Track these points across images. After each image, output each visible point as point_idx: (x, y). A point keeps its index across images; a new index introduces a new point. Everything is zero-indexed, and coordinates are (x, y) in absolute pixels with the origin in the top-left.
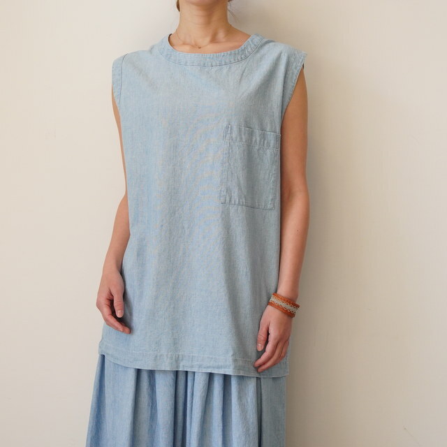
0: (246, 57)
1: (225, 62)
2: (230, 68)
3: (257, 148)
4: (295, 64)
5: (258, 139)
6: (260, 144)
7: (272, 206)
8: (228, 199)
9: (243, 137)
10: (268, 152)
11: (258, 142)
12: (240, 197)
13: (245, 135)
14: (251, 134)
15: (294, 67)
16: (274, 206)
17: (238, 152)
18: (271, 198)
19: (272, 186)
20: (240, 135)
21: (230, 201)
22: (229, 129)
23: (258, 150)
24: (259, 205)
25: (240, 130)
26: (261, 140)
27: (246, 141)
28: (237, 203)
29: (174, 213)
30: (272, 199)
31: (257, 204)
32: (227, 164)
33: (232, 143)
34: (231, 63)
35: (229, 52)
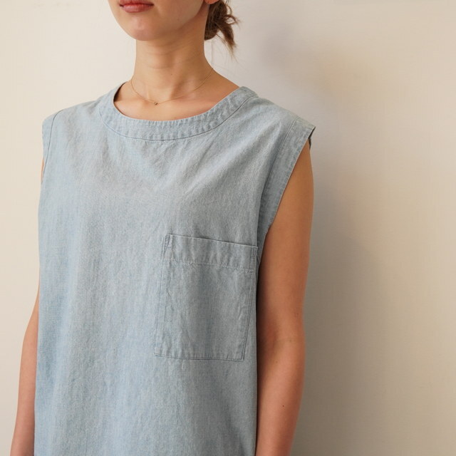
0: (217, 125)
1: (183, 135)
2: (189, 143)
3: (217, 267)
4: (294, 139)
5: (219, 255)
6: (222, 261)
7: (239, 356)
8: (165, 350)
9: (193, 253)
10: (236, 275)
11: (218, 259)
12: (184, 346)
13: (195, 249)
14: (207, 248)
15: (292, 143)
16: (243, 356)
17: (183, 276)
18: (238, 343)
19: (240, 327)
20: (188, 250)
21: (168, 352)
22: (171, 241)
23: (219, 272)
24: (218, 354)
25: (187, 243)
26: (223, 256)
27: (197, 259)
28: (179, 355)
29: (92, 360)
30: (240, 346)
31: (215, 353)
32: (166, 295)
33: (174, 263)
34: (190, 135)
35: (189, 119)
